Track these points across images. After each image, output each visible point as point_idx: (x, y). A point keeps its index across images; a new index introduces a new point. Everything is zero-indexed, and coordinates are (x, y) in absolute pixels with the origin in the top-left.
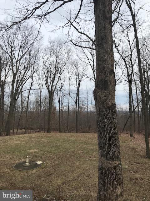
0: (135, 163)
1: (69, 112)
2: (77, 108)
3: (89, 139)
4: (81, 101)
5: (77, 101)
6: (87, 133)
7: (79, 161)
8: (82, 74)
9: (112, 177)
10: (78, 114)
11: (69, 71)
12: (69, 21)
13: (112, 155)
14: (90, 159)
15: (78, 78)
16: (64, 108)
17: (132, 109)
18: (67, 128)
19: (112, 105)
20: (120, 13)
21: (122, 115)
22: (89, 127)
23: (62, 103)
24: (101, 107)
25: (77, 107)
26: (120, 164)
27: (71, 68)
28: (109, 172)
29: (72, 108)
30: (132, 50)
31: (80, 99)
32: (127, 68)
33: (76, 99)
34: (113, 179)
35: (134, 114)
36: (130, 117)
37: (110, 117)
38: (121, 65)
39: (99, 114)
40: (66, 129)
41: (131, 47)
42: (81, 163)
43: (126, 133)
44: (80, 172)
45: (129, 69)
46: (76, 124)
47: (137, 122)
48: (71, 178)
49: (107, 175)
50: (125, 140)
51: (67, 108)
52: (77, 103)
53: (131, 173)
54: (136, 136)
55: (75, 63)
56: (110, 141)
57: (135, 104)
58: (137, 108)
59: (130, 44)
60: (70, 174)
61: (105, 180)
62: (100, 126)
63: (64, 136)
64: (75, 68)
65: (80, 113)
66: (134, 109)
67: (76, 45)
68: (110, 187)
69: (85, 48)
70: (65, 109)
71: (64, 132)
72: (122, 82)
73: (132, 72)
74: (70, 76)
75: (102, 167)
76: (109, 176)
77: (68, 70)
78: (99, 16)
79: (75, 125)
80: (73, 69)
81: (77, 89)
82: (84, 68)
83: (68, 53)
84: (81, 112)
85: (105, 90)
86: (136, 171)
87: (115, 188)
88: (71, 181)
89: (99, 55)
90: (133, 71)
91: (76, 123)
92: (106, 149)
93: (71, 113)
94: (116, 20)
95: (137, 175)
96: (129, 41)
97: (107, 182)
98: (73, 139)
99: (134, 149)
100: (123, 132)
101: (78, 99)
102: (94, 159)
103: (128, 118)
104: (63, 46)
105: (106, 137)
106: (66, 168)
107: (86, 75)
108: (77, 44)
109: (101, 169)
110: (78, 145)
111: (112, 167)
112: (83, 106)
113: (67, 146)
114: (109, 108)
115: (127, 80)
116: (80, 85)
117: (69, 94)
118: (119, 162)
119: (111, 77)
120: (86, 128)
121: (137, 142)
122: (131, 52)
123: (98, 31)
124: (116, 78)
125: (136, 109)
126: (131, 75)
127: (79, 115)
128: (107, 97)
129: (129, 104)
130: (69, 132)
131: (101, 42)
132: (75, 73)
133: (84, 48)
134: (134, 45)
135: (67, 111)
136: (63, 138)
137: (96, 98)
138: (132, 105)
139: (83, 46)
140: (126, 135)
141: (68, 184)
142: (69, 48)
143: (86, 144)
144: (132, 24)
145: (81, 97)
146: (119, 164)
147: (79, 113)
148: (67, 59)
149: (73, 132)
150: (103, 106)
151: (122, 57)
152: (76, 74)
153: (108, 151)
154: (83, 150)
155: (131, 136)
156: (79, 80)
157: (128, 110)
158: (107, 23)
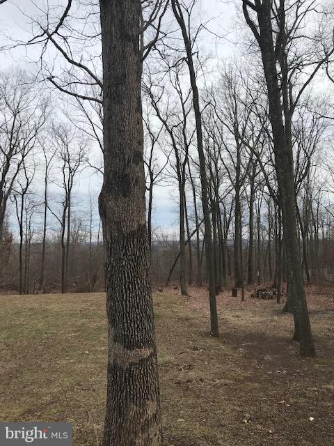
0: (188, 350)
1: (46, 246)
2: (66, 236)
3: (91, 305)
4: (74, 220)
5: (66, 219)
6: (89, 292)
7: (67, 356)
8: (78, 157)
9: (137, 383)
10: (67, 250)
11: (46, 148)
12: (46, 32)
13: (138, 336)
14: (94, 349)
15: (67, 165)
16: (33, 237)
17: (186, 238)
18: (41, 283)
19: (138, 229)
20: (161, 29)
21: (165, 249)
22: (95, 279)
23: (28, 224)
24: (115, 234)
25: (66, 233)
26: (154, 354)
27: (51, 143)
28: (129, 375)
29: (53, 235)
30: (186, 113)
31: (72, 215)
32: (176, 150)
33: (62, 215)
34: (138, 386)
35: (190, 247)
36: (182, 253)
37: (134, 255)
38: (165, 142)
39: (111, 248)
40: (38, 285)
41: (185, 106)
42: (71, 361)
43: (173, 287)
44: (67, 382)
45: (179, 152)
46: (63, 274)
47: (195, 263)
48: (48, 398)
49: (125, 380)
50: (171, 303)
51: (41, 237)
52: (66, 224)
53: (181, 370)
54: (193, 292)
55: (61, 130)
56: (133, 306)
57: (192, 226)
58: (195, 235)
59: (182, 99)
60: (44, 390)
61: (122, 392)
62: (112, 276)
63: (32, 301)
64: (60, 142)
65: (74, 248)
66: (189, 238)
67: (62, 90)
68: (132, 406)
69: (84, 98)
70: (36, 238)
71: (34, 293)
72: (166, 180)
73: (187, 160)
74: (48, 161)
75: (115, 365)
76: (129, 384)
77: (42, 146)
78: (110, 31)
79: (60, 275)
80: (55, 144)
81: (65, 191)
82: (83, 144)
83: (44, 105)
84: (76, 244)
85: (125, 196)
86: (190, 366)
87: (143, 406)
88: (48, 404)
89: (110, 117)
90: (189, 157)
91: (63, 270)
92: (123, 323)
93: (52, 248)
94: (152, 45)
95: (191, 374)
96: (180, 93)
97: (126, 395)
98: (54, 307)
99: (187, 320)
100: (167, 285)
101: (67, 214)
102: (103, 348)
103: (177, 255)
104: (32, 89)
105: (125, 298)
106: (35, 376)
107: (87, 160)
108: (64, 88)
109: (113, 369)
110: (67, 320)
111: (138, 362)
112: (80, 232)
113: (40, 326)
114: (132, 234)
115: (176, 175)
116: (73, 183)
117: (46, 203)
118: (151, 350)
119: (137, 169)
120: (87, 280)
121: (195, 305)
122: (185, 117)
123: (109, 64)
124: (154, 171)
125: (194, 238)
126: (184, 165)
127: (70, 253)
128: (128, 211)
129: (179, 227)
130: (44, 293)
131: (115, 88)
132: (59, 155)
133: (81, 100)
134: (190, 101)
135: (39, 244)
136: (30, 306)
137: (103, 212)
138: (186, 229)
139: (79, 94)
140: (173, 292)
141: (39, 414)
142: (46, 94)
143: (86, 317)
144: (184, 59)
145: (74, 210)
146: (151, 355)
147: (71, 248)
148: (42, 121)
149: (55, 293)
150: (119, 230)
151: (166, 125)
152: (63, 155)
153: (128, 328)
154: (79, 331)
155: (184, 293)
156: (71, 172)
157: (178, 239)
158: (129, 49)
